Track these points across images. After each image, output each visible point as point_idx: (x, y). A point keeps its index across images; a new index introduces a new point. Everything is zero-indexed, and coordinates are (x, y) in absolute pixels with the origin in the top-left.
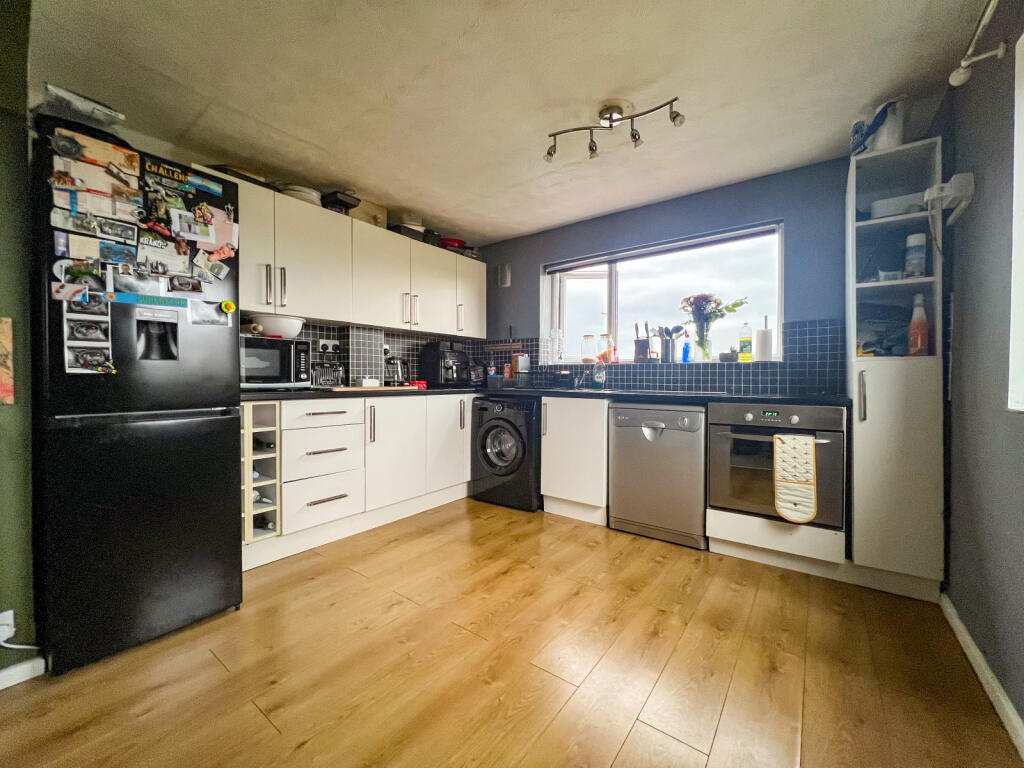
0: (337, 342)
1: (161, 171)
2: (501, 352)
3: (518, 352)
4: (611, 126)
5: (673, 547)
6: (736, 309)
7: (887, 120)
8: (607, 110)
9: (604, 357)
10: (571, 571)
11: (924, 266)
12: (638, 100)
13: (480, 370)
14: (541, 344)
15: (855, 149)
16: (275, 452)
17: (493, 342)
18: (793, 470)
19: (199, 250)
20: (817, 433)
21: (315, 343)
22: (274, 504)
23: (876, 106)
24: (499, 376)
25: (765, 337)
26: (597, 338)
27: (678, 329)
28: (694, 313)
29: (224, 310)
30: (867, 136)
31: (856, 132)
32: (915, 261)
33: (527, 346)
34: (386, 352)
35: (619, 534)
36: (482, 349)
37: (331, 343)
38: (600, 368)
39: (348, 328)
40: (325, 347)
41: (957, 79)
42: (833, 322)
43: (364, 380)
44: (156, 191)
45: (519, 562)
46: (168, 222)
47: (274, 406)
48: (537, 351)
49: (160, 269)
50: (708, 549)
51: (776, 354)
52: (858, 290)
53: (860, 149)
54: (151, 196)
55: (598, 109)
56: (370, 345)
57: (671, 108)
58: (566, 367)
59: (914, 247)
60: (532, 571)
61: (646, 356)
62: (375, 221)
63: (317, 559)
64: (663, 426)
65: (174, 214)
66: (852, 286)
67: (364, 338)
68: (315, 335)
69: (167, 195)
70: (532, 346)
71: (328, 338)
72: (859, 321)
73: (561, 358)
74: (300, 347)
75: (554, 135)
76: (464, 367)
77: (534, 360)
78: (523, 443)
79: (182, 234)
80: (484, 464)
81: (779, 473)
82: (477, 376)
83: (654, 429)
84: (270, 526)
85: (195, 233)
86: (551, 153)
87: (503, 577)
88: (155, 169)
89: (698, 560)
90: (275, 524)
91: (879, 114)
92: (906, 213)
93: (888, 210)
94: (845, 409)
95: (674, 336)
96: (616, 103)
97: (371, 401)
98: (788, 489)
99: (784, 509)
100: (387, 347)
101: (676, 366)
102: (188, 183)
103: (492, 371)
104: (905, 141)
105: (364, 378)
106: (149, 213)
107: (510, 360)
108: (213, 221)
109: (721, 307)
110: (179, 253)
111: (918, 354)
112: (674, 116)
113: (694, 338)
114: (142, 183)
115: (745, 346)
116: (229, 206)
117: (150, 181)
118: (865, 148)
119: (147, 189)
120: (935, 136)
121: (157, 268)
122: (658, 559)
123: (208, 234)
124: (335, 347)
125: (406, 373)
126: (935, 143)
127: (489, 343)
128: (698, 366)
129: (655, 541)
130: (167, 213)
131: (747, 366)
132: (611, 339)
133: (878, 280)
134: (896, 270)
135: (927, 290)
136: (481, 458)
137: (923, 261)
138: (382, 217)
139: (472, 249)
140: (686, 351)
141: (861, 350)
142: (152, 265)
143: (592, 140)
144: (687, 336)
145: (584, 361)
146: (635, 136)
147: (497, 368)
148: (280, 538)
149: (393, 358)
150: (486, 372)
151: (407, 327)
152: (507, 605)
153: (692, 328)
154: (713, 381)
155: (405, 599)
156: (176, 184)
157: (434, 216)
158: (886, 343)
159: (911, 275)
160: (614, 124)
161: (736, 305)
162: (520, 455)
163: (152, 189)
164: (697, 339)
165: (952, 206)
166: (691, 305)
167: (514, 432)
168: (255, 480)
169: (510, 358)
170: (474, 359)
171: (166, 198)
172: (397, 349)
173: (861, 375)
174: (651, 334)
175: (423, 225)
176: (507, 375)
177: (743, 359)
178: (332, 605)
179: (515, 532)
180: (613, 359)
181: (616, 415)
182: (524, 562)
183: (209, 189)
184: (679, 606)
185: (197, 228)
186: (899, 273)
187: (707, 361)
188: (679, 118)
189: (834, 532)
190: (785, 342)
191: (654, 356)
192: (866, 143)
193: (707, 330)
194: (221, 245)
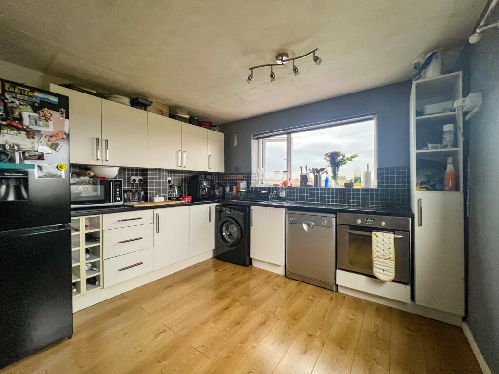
0: (141, 178)
1: (16, 90)
2: (232, 180)
3: (241, 180)
4: (282, 64)
5: (319, 289)
6: (353, 159)
7: (432, 62)
8: (280, 55)
9: (285, 183)
10: (263, 306)
11: (453, 142)
12: (297, 49)
13: (221, 189)
14: (252, 176)
15: (415, 76)
16: (99, 242)
17: (228, 174)
18: (382, 252)
19: (42, 135)
20: (395, 231)
21: (129, 178)
22: (99, 271)
23: (426, 54)
24: (231, 193)
25: (368, 175)
26: (281, 173)
27: (322, 170)
28: (330, 161)
29: (60, 169)
30: (421, 70)
31: (415, 68)
32: (448, 139)
33: (245, 177)
34: (169, 181)
35: (291, 280)
36: (223, 177)
37: (137, 178)
38: (282, 189)
39: (147, 170)
40: (134, 181)
41: (473, 39)
42: (404, 168)
43: (156, 198)
44: (12, 102)
45: (235, 301)
46: (20, 119)
47: (99, 217)
48: (251, 180)
49: (16, 147)
50: (337, 291)
51: (374, 185)
52: (417, 154)
53: (418, 77)
54: (9, 105)
55: (275, 54)
56: (159, 179)
57: (314, 54)
58: (264, 189)
59: (447, 131)
60: (242, 306)
61: (306, 184)
62: (162, 113)
63: (125, 301)
64: (314, 224)
65: (25, 115)
66: (413, 152)
67: (156, 175)
68: (129, 174)
69: (20, 104)
70: (248, 177)
71: (136, 175)
72: (418, 169)
73: (262, 183)
74: (116, 183)
75: (251, 69)
76: (212, 188)
77: (249, 184)
78: (241, 230)
79: (30, 127)
80: (221, 240)
81: (375, 254)
82: (220, 192)
83: (309, 225)
84: (97, 283)
85: (40, 126)
86: (250, 78)
87: (224, 312)
88: (11, 89)
89: (332, 298)
90: (100, 282)
91: (428, 58)
92: (443, 112)
93: (433, 110)
94: (410, 219)
95: (320, 173)
96: (285, 52)
97: (157, 211)
98: (380, 262)
99: (377, 272)
100: (170, 179)
101: (321, 189)
102: (35, 97)
103: (227, 190)
104: (442, 73)
105: (156, 196)
106: (7, 115)
107: (237, 184)
108: (51, 118)
109: (345, 158)
110: (29, 138)
111: (449, 190)
112: (316, 59)
113: (331, 175)
114: (3, 98)
115: (357, 179)
116: (63, 110)
117: (8, 97)
118: (421, 77)
119: (6, 101)
120: (459, 70)
121: (13, 147)
122: (311, 297)
123: (48, 126)
124: (140, 180)
125: (180, 192)
126: (459, 75)
127: (226, 174)
128: (333, 189)
129: (310, 285)
130: (20, 115)
131: (358, 190)
132: (288, 174)
133: (428, 149)
134: (438, 143)
135: (454, 154)
136: (220, 237)
137: (452, 139)
138: (166, 110)
139: (216, 126)
140: (327, 181)
141: (419, 187)
142: (10, 146)
143: (272, 71)
144: (327, 173)
145: (275, 185)
146: (295, 70)
147: (230, 188)
148: (103, 290)
149: (173, 185)
150: (224, 190)
151: (180, 169)
152: (224, 332)
153: (330, 169)
154: (341, 198)
155: (167, 329)
156: (26, 98)
157: (195, 110)
158: (432, 183)
159: (446, 146)
160: (284, 63)
161: (353, 157)
162: (239, 237)
163: (10, 101)
164: (332, 175)
165: (468, 110)
166: (329, 157)
167: (236, 224)
168: (87, 259)
169: (237, 183)
170: (218, 183)
171: (20, 106)
172: (176, 180)
173: (419, 201)
174: (308, 172)
175: (188, 115)
176: (235, 192)
177: (356, 186)
178: (125, 334)
179: (236, 279)
180: (289, 185)
181: (289, 217)
182: (238, 301)
183: (48, 100)
184: (321, 331)
185: (41, 123)
186: (439, 145)
187: (338, 187)
188: (318, 60)
189: (405, 286)
190: (378, 178)
191: (310, 183)
192: (421, 74)
193: (338, 171)
194: (57, 132)
